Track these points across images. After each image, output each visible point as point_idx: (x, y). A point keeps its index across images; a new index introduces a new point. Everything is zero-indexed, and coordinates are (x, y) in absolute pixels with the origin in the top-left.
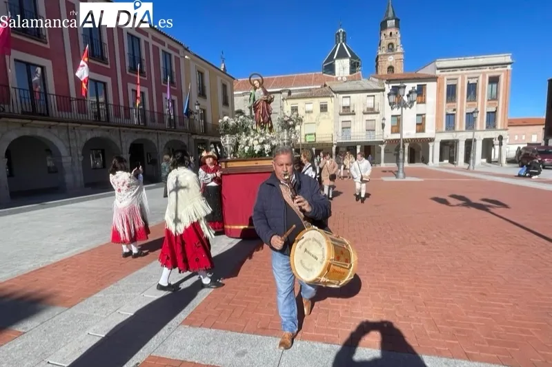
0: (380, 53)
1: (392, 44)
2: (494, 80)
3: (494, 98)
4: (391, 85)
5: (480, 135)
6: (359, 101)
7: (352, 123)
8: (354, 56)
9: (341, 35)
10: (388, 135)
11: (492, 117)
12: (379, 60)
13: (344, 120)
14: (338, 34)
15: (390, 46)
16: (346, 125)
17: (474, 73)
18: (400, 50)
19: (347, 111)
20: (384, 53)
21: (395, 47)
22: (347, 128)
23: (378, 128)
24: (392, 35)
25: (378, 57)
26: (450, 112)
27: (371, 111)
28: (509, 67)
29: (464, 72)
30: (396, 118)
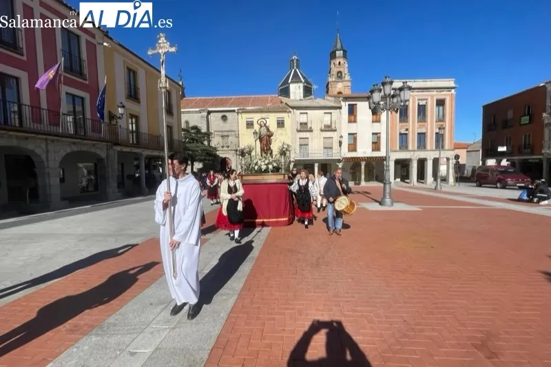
0: (330, 80)
1: (340, 72)
2: (441, 103)
3: (441, 119)
4: (347, 103)
5: (430, 155)
6: (317, 118)
7: (310, 140)
8: (306, 82)
9: (295, 61)
10: (345, 153)
11: (440, 138)
12: (330, 86)
13: (302, 137)
14: (293, 61)
15: (339, 75)
16: (304, 142)
17: (423, 95)
18: (347, 78)
19: (304, 127)
20: (334, 80)
21: (343, 75)
22: (305, 145)
23: (336, 145)
24: (340, 64)
25: (328, 83)
26: (403, 131)
27: (328, 128)
28: (453, 91)
29: (415, 93)
30: (352, 136)
